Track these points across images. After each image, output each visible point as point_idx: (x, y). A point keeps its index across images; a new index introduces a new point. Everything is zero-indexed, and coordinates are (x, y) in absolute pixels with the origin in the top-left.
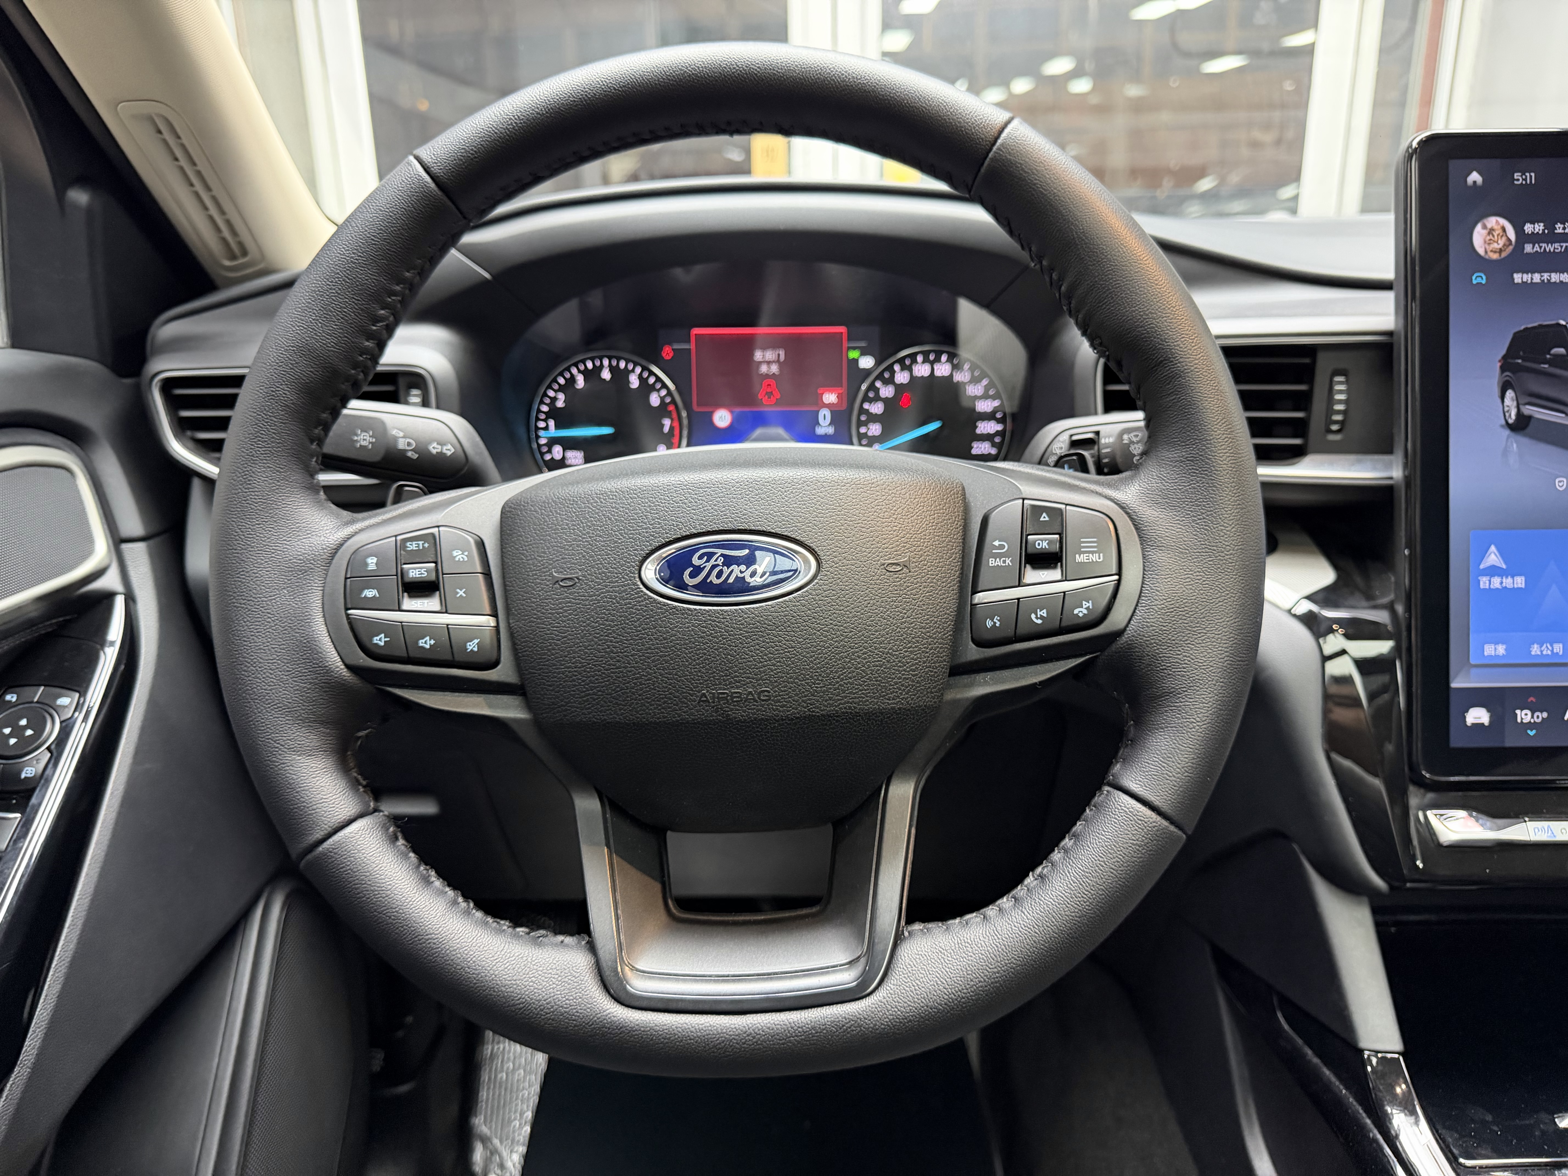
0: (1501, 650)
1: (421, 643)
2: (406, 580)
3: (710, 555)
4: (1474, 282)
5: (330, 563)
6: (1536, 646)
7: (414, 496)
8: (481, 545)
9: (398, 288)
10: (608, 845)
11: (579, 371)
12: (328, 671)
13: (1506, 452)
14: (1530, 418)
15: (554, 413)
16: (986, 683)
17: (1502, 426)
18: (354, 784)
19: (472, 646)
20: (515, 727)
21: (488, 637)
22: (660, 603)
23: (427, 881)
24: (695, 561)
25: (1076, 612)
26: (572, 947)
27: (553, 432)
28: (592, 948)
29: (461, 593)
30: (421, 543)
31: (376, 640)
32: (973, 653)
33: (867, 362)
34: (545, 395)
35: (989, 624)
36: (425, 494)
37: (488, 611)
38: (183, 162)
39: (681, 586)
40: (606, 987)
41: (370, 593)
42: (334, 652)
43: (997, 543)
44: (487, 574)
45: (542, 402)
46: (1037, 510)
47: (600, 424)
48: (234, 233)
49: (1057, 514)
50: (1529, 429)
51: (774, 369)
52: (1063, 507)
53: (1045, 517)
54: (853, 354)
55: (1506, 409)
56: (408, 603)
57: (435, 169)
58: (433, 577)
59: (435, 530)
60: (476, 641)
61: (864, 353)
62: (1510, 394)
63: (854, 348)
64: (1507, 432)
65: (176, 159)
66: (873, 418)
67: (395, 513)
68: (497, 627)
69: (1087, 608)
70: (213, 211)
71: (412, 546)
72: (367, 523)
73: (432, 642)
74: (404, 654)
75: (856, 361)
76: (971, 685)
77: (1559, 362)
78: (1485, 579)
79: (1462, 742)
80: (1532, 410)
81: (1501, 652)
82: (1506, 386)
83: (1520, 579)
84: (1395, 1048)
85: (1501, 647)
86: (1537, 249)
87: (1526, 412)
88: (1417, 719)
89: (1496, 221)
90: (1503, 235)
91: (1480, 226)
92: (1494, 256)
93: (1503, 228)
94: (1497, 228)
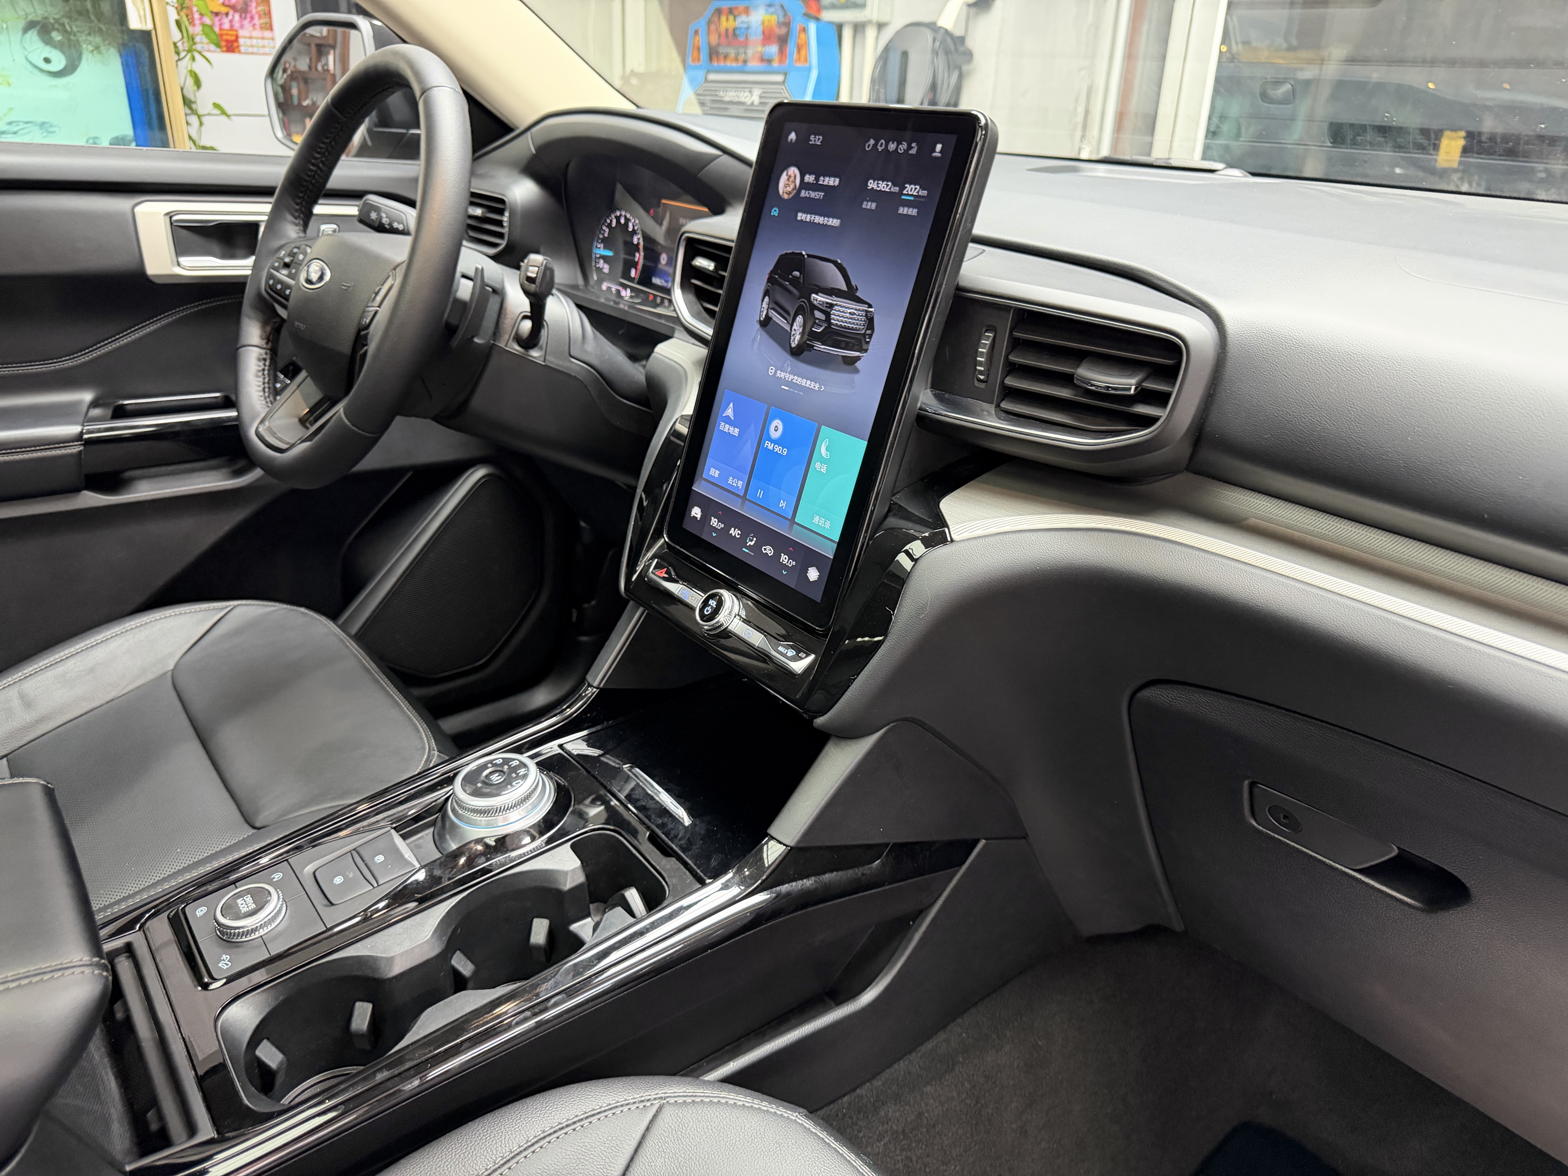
2: (284, 262)
6: (731, 478)
12: (260, 289)
14: (770, 319)
16: (361, 349)
18: (262, 337)
19: (288, 291)
31: (271, 281)
32: (358, 334)
41: (277, 264)
42: (264, 284)
50: (768, 327)
55: (762, 310)
56: (283, 270)
58: (290, 263)
73: (280, 287)
74: (274, 289)
77: (795, 282)
78: (723, 424)
79: (687, 526)
80: (773, 314)
81: (716, 475)
82: (766, 293)
83: (737, 430)
84: (596, 684)
85: (717, 472)
86: (807, 195)
87: (770, 315)
88: (673, 500)
89: (793, 171)
90: (794, 182)
91: (785, 173)
92: (786, 197)
93: (795, 177)
94: (793, 175)
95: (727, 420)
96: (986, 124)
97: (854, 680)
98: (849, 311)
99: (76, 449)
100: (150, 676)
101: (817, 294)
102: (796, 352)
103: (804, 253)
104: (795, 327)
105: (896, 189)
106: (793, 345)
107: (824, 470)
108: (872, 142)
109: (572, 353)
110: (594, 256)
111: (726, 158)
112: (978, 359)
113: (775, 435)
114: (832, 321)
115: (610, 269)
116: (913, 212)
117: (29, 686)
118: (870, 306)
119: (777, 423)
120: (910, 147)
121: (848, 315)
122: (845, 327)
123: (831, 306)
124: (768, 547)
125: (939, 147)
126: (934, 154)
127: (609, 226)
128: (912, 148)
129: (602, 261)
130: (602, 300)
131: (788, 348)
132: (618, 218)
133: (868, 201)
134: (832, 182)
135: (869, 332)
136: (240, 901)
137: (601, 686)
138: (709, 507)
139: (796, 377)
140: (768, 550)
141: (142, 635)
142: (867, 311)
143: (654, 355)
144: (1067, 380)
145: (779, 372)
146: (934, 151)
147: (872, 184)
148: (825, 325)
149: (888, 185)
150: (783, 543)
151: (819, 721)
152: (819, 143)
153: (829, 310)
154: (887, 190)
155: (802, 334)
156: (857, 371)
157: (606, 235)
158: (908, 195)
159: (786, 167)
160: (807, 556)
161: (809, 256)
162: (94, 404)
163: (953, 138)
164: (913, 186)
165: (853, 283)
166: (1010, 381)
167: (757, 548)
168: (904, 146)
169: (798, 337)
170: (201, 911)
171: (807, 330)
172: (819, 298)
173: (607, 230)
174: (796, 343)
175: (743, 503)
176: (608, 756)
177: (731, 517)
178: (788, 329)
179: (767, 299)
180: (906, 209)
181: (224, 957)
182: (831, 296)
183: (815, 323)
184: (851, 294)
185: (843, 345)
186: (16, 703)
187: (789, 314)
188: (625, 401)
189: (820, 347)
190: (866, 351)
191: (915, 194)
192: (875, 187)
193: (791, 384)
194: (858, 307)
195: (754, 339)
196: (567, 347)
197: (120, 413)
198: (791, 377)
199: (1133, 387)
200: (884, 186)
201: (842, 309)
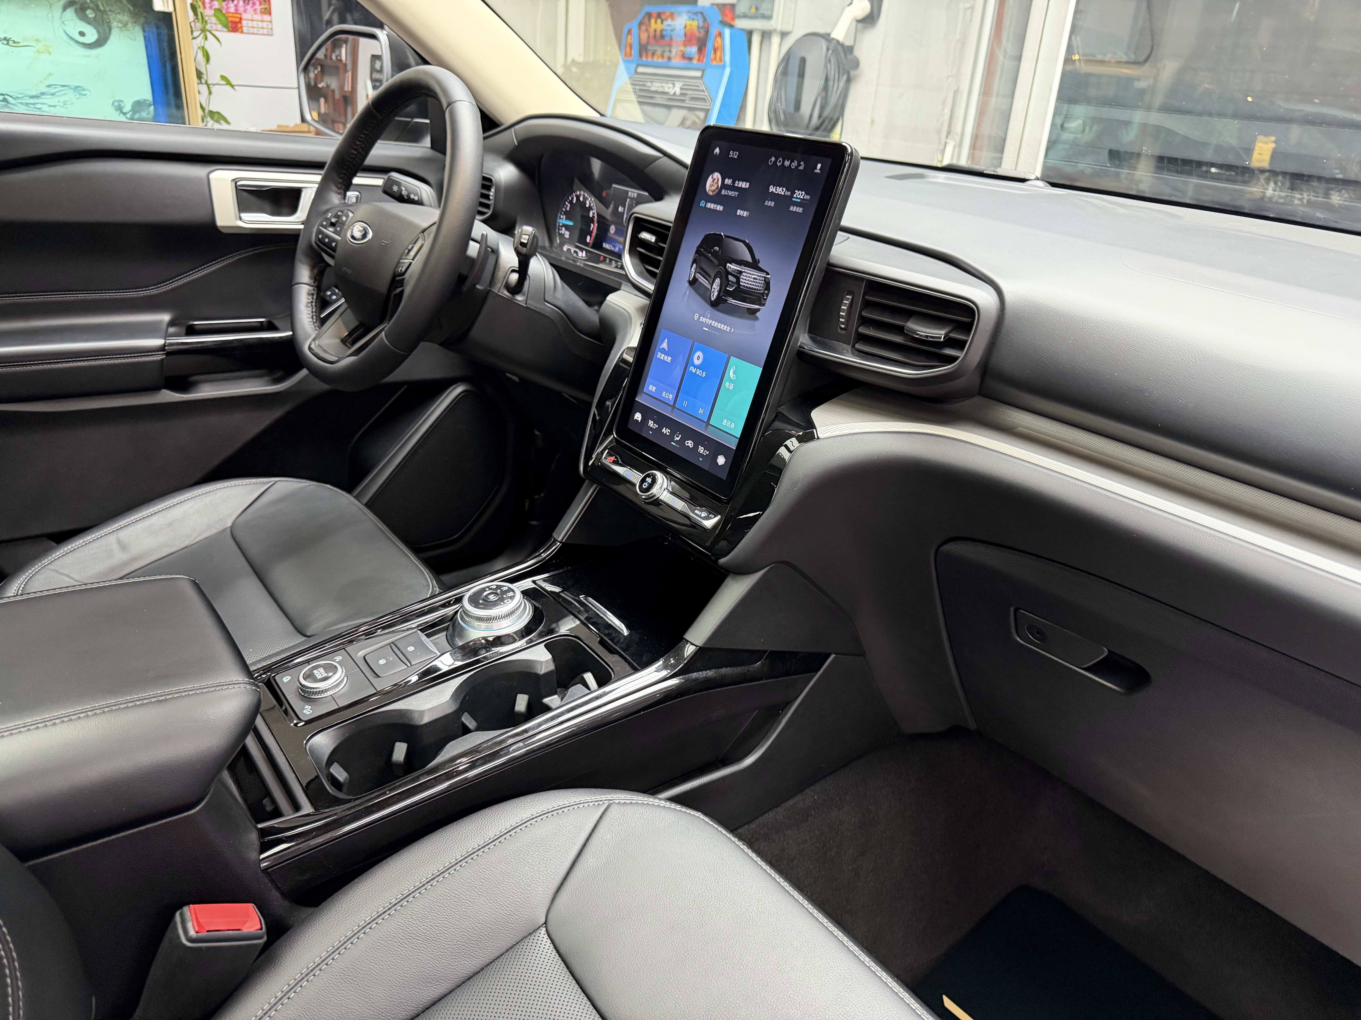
2: (331, 221)
6: (665, 392)
9: (371, 135)
16: (396, 291)
17: (687, 281)
18: (312, 277)
19: (333, 244)
21: (336, 243)
23: (309, 307)
26: (317, 330)
29: (339, 229)
31: (320, 236)
32: (395, 279)
34: (565, 203)
40: (309, 343)
41: (324, 223)
42: (314, 237)
45: (563, 207)
46: (418, 237)
50: (695, 286)
56: (329, 228)
58: (335, 223)
59: (346, 210)
71: (339, 213)
74: (323, 242)
77: (715, 254)
78: (659, 353)
79: (631, 426)
80: (698, 276)
81: (654, 390)
82: (694, 261)
83: (670, 358)
84: (559, 539)
85: (654, 388)
86: (726, 193)
87: (697, 277)
88: (621, 407)
89: (717, 175)
90: (717, 183)
91: (711, 176)
92: (711, 193)
93: (718, 179)
94: (716, 179)
95: (663, 351)
96: (852, 152)
97: (747, 532)
98: (753, 277)
99: (159, 357)
100: (214, 531)
101: (731, 264)
102: (715, 304)
103: (722, 234)
104: (714, 286)
105: (789, 193)
106: (713, 299)
107: (731, 388)
108: (773, 159)
109: (546, 299)
110: (558, 225)
111: (665, 159)
112: (841, 313)
113: (697, 362)
114: (741, 283)
115: (570, 235)
116: (800, 210)
117: (123, 534)
118: (768, 274)
119: (698, 353)
120: (799, 165)
121: (752, 279)
122: (750, 288)
123: (741, 272)
124: (690, 442)
125: (819, 166)
126: (816, 171)
127: (571, 202)
128: (801, 165)
129: (564, 229)
130: (563, 259)
131: (709, 301)
132: (578, 197)
133: (769, 200)
134: (744, 185)
135: (766, 292)
136: (315, 672)
137: (564, 541)
138: (648, 413)
139: (714, 322)
140: (690, 444)
141: (207, 499)
142: (765, 278)
143: (606, 302)
144: (900, 330)
145: (702, 318)
146: (816, 169)
147: (772, 189)
148: (736, 286)
149: (783, 190)
150: (700, 439)
151: (722, 561)
152: (736, 157)
153: (738, 275)
154: (783, 194)
155: (719, 292)
156: (757, 319)
157: (568, 209)
158: (797, 198)
159: (712, 172)
160: (718, 448)
161: (726, 236)
162: (171, 323)
163: (829, 161)
164: (800, 192)
165: (757, 258)
166: (862, 330)
167: (681, 442)
168: (795, 164)
169: (716, 294)
170: (286, 679)
171: (723, 289)
172: (732, 267)
173: (569, 205)
174: (715, 297)
175: (672, 410)
176: (565, 592)
177: (663, 420)
178: (710, 288)
179: (694, 265)
180: (795, 207)
181: (307, 707)
182: (741, 265)
183: (729, 284)
184: (754, 265)
185: (748, 300)
186: (115, 546)
187: (710, 277)
188: (583, 336)
189: (731, 301)
190: (764, 305)
191: (802, 197)
192: (774, 191)
193: (710, 326)
194: (759, 274)
195: (685, 294)
196: (543, 294)
197: (191, 331)
198: (710, 321)
199: (943, 336)
200: (780, 191)
201: (748, 275)
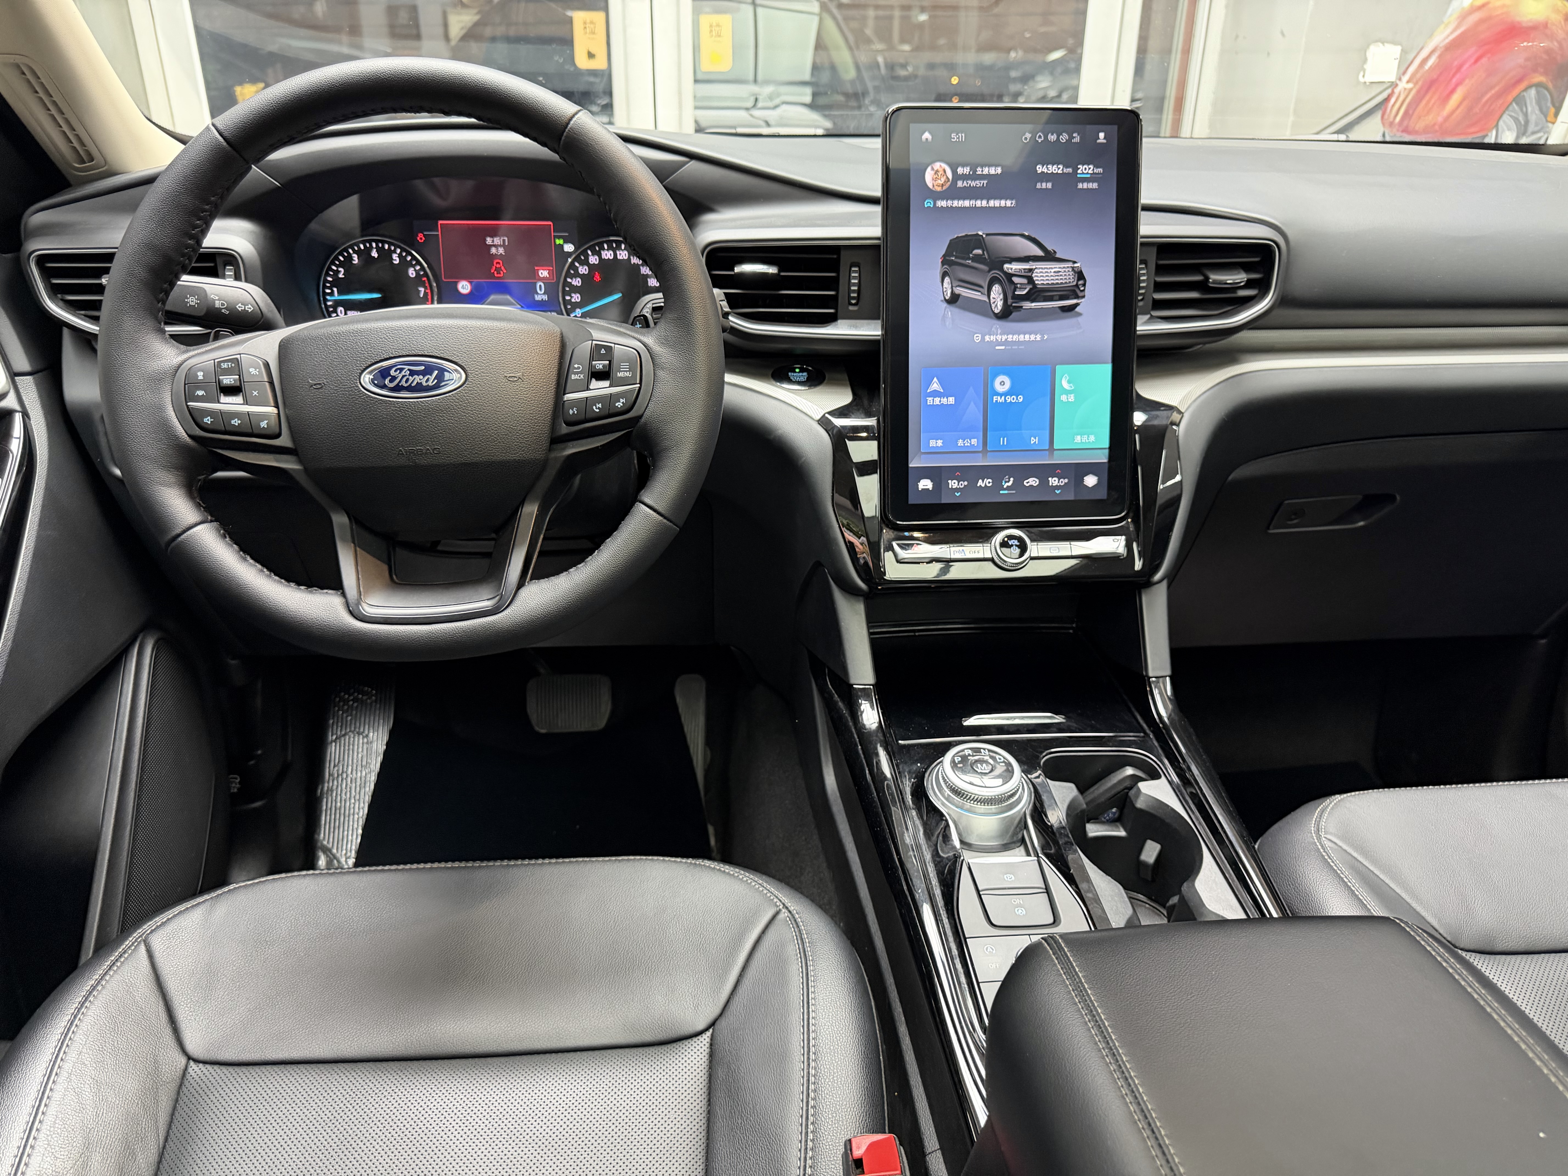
0: (940, 443)
1: (233, 422)
2: (222, 385)
3: (401, 370)
4: (926, 206)
5: (175, 375)
6: (961, 440)
7: (226, 337)
8: (267, 365)
9: (207, 207)
10: (354, 542)
11: (355, 252)
12: (177, 438)
13: (944, 317)
14: (959, 296)
15: (336, 283)
16: (573, 447)
17: (942, 301)
18: (198, 506)
19: (264, 424)
20: (294, 474)
21: (274, 421)
22: (372, 397)
23: (245, 560)
24: (392, 372)
25: (617, 405)
26: (332, 594)
27: (336, 296)
28: (344, 594)
29: (255, 393)
30: (230, 364)
31: (205, 420)
32: (564, 429)
33: (569, 248)
34: (330, 269)
35: (571, 412)
36: (233, 335)
37: (273, 405)
38: (41, 94)
39: (383, 387)
40: (351, 613)
41: (200, 393)
42: (180, 427)
43: (576, 366)
44: (271, 383)
45: (327, 274)
46: (598, 347)
47: (370, 291)
48: (82, 144)
49: (609, 349)
50: (958, 303)
51: (501, 251)
52: (613, 345)
53: (603, 351)
54: (559, 242)
55: (945, 290)
56: (224, 399)
57: (226, 134)
58: (238, 384)
59: (238, 356)
60: (266, 422)
61: (566, 242)
62: (947, 280)
63: (559, 237)
64: (945, 305)
65: (37, 92)
66: (575, 289)
67: (213, 347)
68: (279, 414)
69: (623, 403)
70: (65, 128)
71: (224, 366)
72: (196, 352)
73: (239, 422)
74: (223, 429)
75: (561, 246)
76: (564, 449)
77: (977, 259)
78: (931, 398)
79: (913, 500)
80: (960, 290)
82: (944, 275)
83: (952, 399)
84: (869, 681)
86: (965, 185)
87: (957, 292)
89: (939, 166)
90: (944, 175)
92: (937, 190)
93: (944, 171)
94: (940, 170)
95: (937, 393)
97: (1171, 534)
98: (1053, 270)
101: (1009, 265)
102: (1005, 316)
103: (980, 233)
104: (992, 295)
105: (1070, 170)
106: (997, 311)
107: (1071, 399)
111: (693, 164)
113: (1002, 389)
114: (1036, 282)
118: (1075, 262)
121: (1052, 274)
122: (1053, 284)
123: (1031, 270)
124: (1030, 480)
125: (1102, 134)
126: (1099, 141)
128: (1074, 136)
131: (993, 315)
134: (992, 171)
135: (1081, 282)
138: (937, 474)
139: (1010, 336)
142: (1073, 268)
145: (988, 337)
146: (1099, 139)
147: (1040, 169)
148: (1029, 287)
149: (1058, 168)
150: (1047, 470)
151: (1158, 575)
152: (963, 140)
153: (1030, 274)
154: (1059, 171)
155: (1005, 300)
156: (1080, 314)
158: (1085, 173)
159: (928, 163)
160: (1078, 470)
161: (987, 235)
163: (1114, 128)
164: (1085, 166)
165: (1049, 249)
166: (1156, 296)
168: (1064, 136)
169: (1000, 304)
171: (1009, 296)
172: (1013, 267)
174: (1000, 308)
175: (983, 456)
177: (973, 473)
178: (987, 299)
180: (1091, 184)
182: (1029, 263)
183: (1016, 288)
184: (1049, 257)
185: (1055, 298)
189: (1027, 305)
190: (1084, 297)
191: (1090, 172)
192: (1046, 171)
193: (1006, 343)
194: (1062, 266)
198: (1005, 337)
199: (1245, 279)
200: (1054, 169)
201: (1044, 271)
